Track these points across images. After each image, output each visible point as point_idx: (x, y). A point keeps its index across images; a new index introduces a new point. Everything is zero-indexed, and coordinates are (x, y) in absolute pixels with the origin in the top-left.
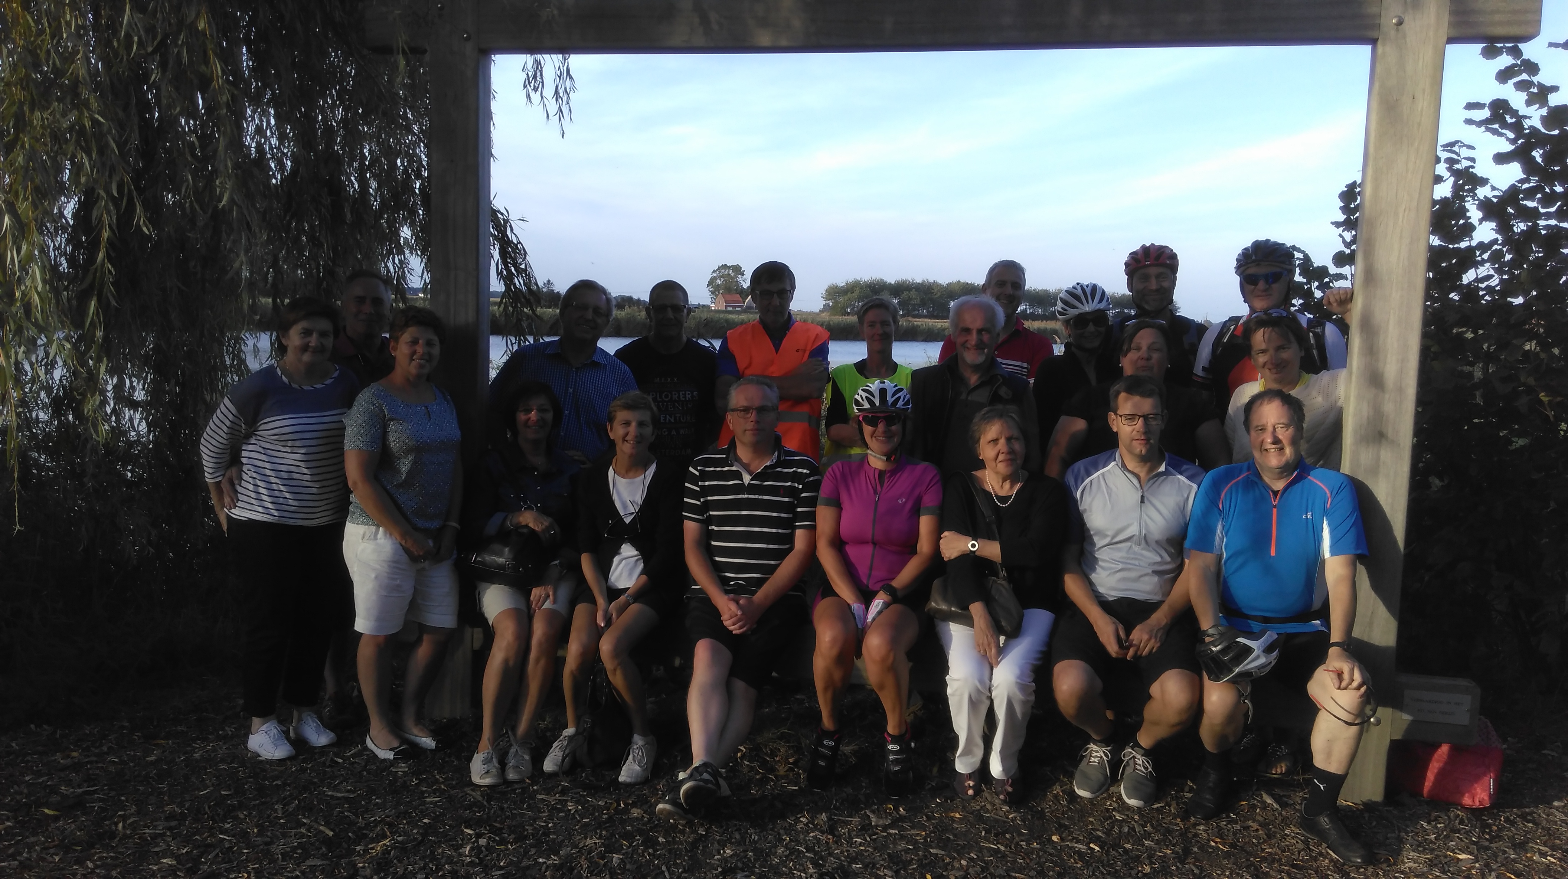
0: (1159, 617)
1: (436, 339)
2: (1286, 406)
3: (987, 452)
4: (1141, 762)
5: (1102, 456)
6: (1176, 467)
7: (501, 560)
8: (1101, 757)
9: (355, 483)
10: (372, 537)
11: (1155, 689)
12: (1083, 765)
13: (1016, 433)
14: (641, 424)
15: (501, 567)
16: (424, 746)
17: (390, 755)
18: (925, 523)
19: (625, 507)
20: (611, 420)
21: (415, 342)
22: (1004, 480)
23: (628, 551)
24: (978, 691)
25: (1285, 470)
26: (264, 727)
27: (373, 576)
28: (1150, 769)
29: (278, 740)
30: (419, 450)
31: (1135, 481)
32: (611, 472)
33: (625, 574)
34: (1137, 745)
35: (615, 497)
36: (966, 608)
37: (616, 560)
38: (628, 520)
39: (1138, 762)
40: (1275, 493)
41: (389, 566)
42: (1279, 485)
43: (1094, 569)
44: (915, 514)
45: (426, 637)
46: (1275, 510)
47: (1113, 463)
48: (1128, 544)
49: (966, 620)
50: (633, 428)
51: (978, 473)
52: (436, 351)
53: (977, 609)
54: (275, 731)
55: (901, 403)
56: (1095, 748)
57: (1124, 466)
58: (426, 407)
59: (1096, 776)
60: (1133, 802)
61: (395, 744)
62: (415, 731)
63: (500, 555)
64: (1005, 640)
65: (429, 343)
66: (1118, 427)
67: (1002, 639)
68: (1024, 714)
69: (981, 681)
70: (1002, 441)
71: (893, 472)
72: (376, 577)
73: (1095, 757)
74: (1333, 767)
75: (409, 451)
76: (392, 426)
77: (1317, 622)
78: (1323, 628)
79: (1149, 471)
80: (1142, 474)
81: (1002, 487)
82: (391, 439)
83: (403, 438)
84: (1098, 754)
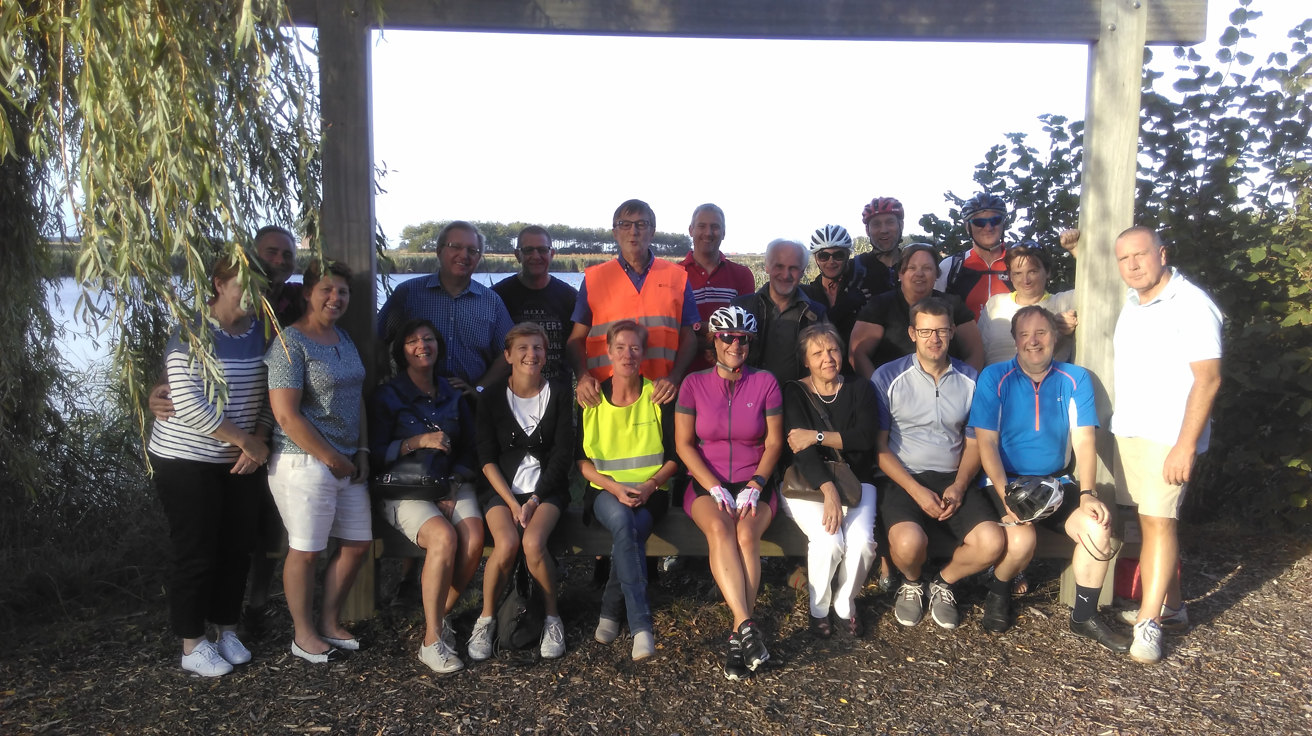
2: (1044, 317)
3: (814, 362)
4: (946, 594)
5: (902, 361)
6: (959, 367)
8: (915, 593)
9: (284, 419)
10: (302, 463)
12: (899, 601)
14: (536, 348)
16: (348, 647)
17: (324, 659)
18: (772, 422)
19: (526, 421)
21: (328, 290)
22: (827, 382)
25: (1043, 366)
27: (306, 498)
30: (337, 386)
31: (931, 380)
32: (509, 392)
33: (527, 481)
34: (941, 581)
35: (516, 414)
36: (817, 488)
39: (944, 594)
40: (1037, 384)
41: (320, 489)
42: (1039, 378)
43: (900, 449)
45: (345, 551)
46: (1037, 396)
47: (912, 367)
48: (928, 427)
50: (529, 352)
53: (826, 488)
56: (909, 587)
57: (922, 369)
58: (336, 348)
59: (915, 609)
60: (947, 626)
61: (326, 648)
62: (337, 635)
63: (414, 472)
65: (341, 291)
66: (916, 337)
67: (845, 509)
70: (825, 353)
72: (309, 500)
73: (910, 594)
74: (1092, 584)
75: (328, 388)
76: (312, 366)
77: (1066, 476)
78: (1071, 481)
79: (940, 373)
80: (935, 375)
81: (826, 388)
82: (312, 378)
83: (323, 377)
84: (912, 592)
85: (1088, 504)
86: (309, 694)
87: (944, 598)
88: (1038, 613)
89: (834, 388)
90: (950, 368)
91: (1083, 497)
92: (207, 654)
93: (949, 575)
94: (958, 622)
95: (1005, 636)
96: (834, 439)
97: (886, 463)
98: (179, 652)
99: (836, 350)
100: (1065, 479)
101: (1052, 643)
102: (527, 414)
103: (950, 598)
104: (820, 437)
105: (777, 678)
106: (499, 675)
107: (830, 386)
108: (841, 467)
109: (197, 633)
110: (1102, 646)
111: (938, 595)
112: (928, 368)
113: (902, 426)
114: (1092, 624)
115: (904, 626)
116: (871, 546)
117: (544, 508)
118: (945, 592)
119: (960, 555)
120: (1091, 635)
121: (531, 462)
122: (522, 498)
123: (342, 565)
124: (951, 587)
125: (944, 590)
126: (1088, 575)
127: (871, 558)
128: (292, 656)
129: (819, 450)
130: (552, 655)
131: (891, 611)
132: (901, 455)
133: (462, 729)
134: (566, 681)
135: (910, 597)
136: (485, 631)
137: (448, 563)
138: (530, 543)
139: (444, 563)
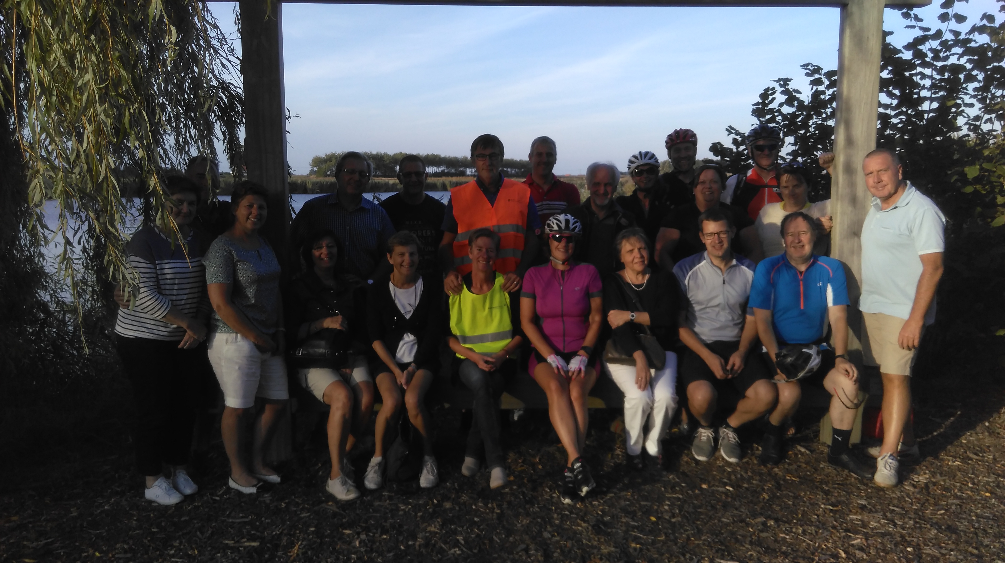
3: (627, 258)
5: (696, 257)
8: (708, 436)
10: (233, 341)
22: (638, 274)
25: (805, 259)
27: (237, 367)
28: (737, 439)
35: (397, 302)
40: (801, 273)
41: (247, 360)
44: (588, 297)
45: (268, 408)
47: (704, 262)
51: (622, 272)
56: (703, 430)
59: (707, 448)
65: (261, 207)
66: (704, 240)
71: (569, 271)
72: (239, 368)
73: (704, 436)
74: (845, 427)
75: (253, 282)
76: (239, 266)
77: (825, 344)
78: (828, 348)
79: (726, 265)
80: (722, 266)
81: (637, 279)
82: (240, 275)
83: (249, 274)
84: (706, 435)
85: (842, 365)
86: (242, 517)
87: (730, 439)
88: (803, 450)
89: (643, 278)
90: (734, 262)
91: (838, 360)
92: (164, 487)
93: (734, 421)
94: (741, 457)
95: (778, 468)
96: (644, 318)
97: (684, 335)
98: (143, 486)
99: (644, 248)
100: (823, 346)
101: (814, 473)
102: (405, 302)
103: (735, 439)
104: (633, 316)
105: (602, 501)
106: (388, 501)
107: (640, 277)
108: (648, 339)
109: (156, 473)
110: (853, 474)
111: (726, 437)
112: (716, 262)
113: (697, 308)
114: (845, 458)
115: (699, 461)
116: (674, 399)
117: (420, 373)
118: (731, 435)
119: (742, 406)
120: (844, 466)
121: (409, 338)
122: (403, 367)
123: (266, 418)
124: (735, 430)
125: (730, 433)
126: (842, 420)
127: (673, 409)
128: (229, 489)
129: (631, 325)
130: (428, 486)
131: (689, 450)
132: (697, 329)
133: (360, 543)
134: (439, 505)
135: (704, 438)
136: (377, 468)
137: (347, 416)
138: (411, 400)
139: (344, 416)
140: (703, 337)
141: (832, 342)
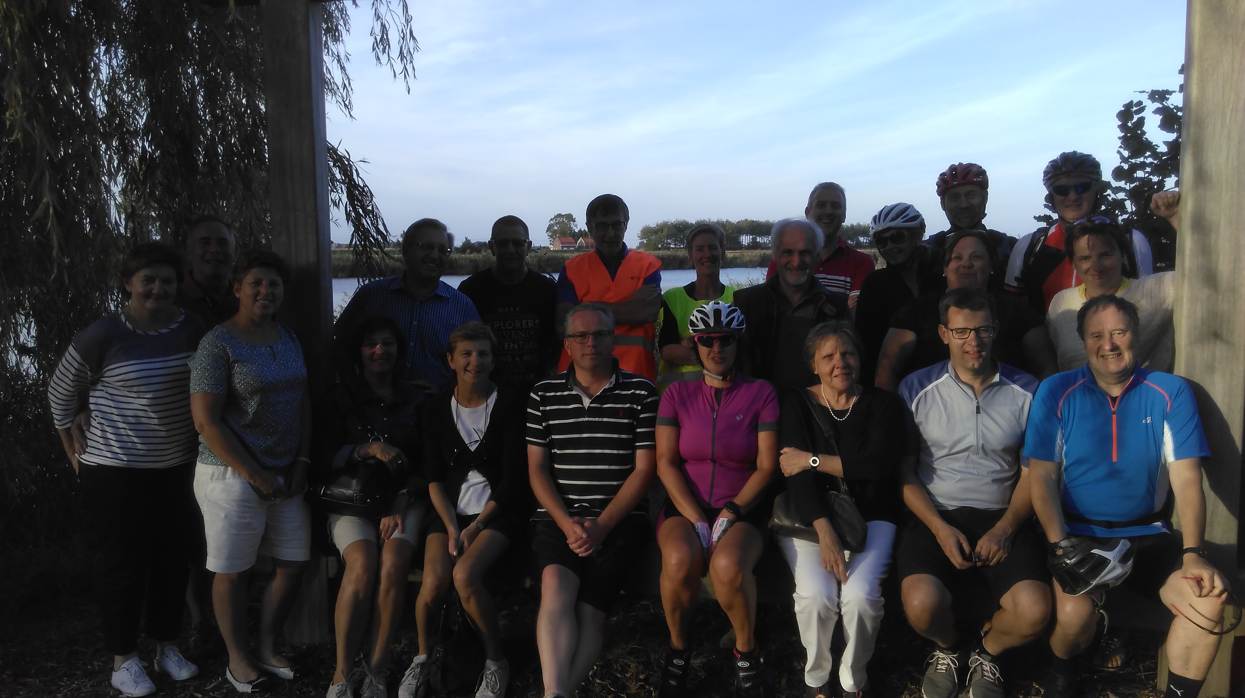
0: (1003, 525)
1: (279, 280)
2: (1121, 312)
3: (822, 367)
4: (988, 669)
5: (937, 367)
6: (1009, 376)
7: (349, 492)
8: (949, 664)
9: (201, 426)
10: (221, 477)
11: (1006, 600)
12: (930, 671)
13: (850, 348)
14: (481, 354)
15: (350, 499)
16: (283, 676)
17: (248, 689)
18: (764, 439)
19: (469, 435)
20: (451, 350)
21: (258, 283)
22: (840, 394)
23: (475, 478)
24: (827, 609)
25: (1122, 376)
26: (125, 665)
27: (223, 515)
28: (998, 675)
29: (138, 677)
30: (264, 390)
31: (970, 392)
32: (454, 402)
33: (473, 501)
34: (983, 652)
35: (459, 427)
36: (810, 524)
37: (464, 487)
38: (473, 448)
39: (985, 668)
40: (1114, 399)
41: (239, 506)
42: (1116, 391)
43: (931, 480)
44: (754, 430)
45: (280, 572)
46: (1114, 416)
47: (946, 375)
48: (966, 453)
49: (812, 536)
50: (473, 358)
51: (814, 389)
52: (280, 291)
53: (821, 525)
54: (136, 668)
55: (735, 323)
56: (941, 655)
57: (957, 377)
58: (271, 347)
61: (253, 676)
62: (273, 662)
63: (348, 487)
64: (850, 555)
65: (273, 284)
66: (949, 340)
67: (847, 553)
68: (874, 629)
69: (829, 598)
70: (837, 356)
71: (729, 390)
72: (226, 517)
73: (943, 664)
74: (1192, 673)
75: (253, 393)
76: (237, 368)
77: (1158, 524)
79: (983, 382)
80: (977, 384)
81: (838, 401)
82: (237, 381)
83: (248, 380)
84: (945, 662)
85: (1193, 567)
87: (986, 674)
89: (847, 401)
90: (997, 378)
91: (1186, 557)
92: (133, 672)
93: (992, 644)
96: (833, 465)
97: (911, 497)
100: (1155, 527)
102: (471, 425)
104: (815, 462)
107: (843, 399)
108: (843, 500)
111: (979, 668)
112: (965, 377)
118: (988, 666)
124: (994, 659)
125: (987, 663)
126: (1187, 661)
129: (813, 477)
132: (932, 485)
135: (942, 668)
138: (459, 574)
140: (941, 500)
141: (1174, 520)
